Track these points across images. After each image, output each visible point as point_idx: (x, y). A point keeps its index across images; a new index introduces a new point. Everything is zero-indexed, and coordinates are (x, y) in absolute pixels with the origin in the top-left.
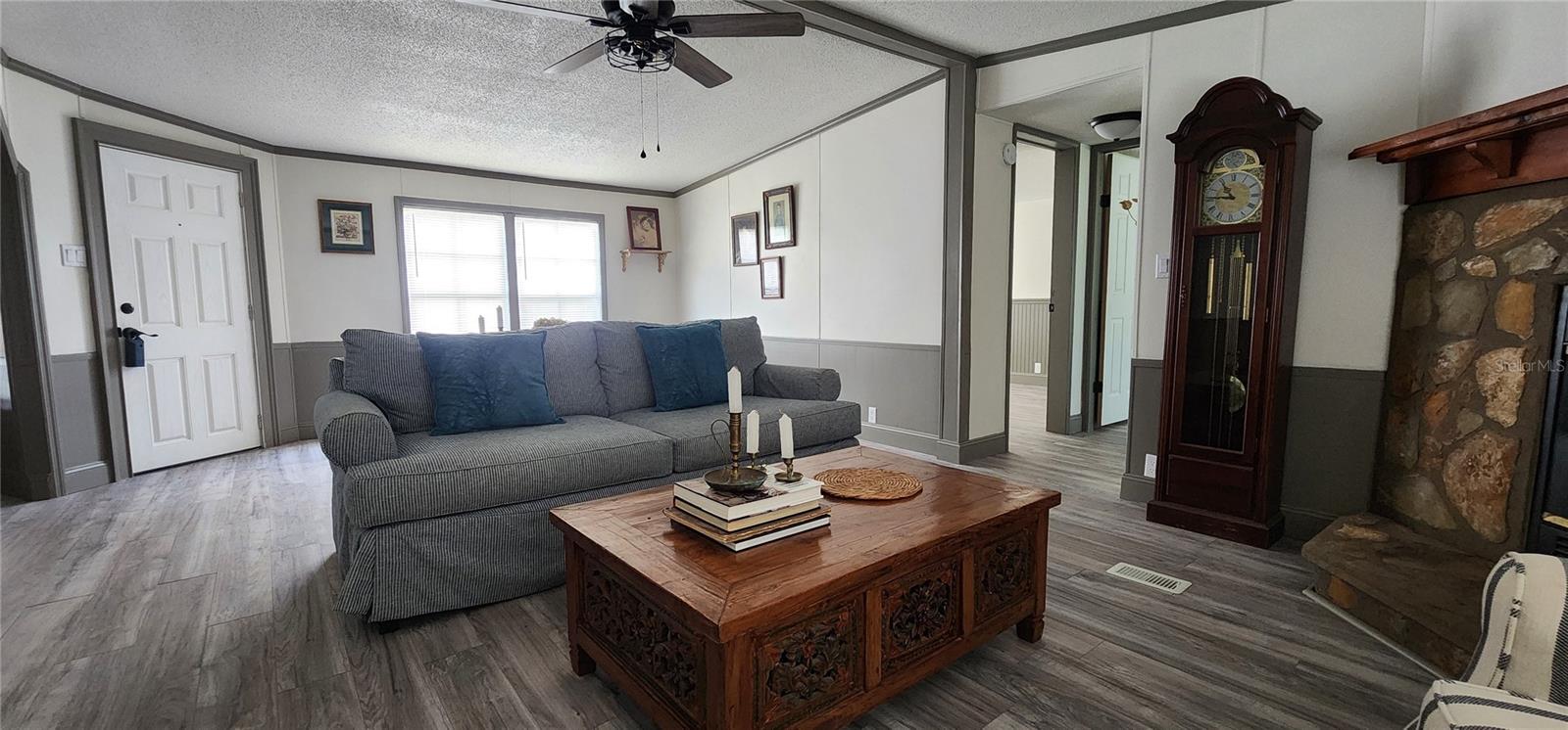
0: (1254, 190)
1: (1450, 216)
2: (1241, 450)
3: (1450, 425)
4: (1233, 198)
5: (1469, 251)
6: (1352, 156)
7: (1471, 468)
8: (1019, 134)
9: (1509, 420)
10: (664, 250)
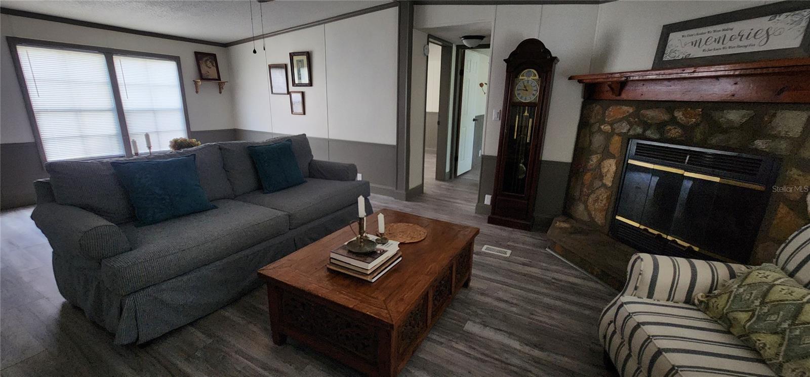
0: (535, 88)
1: (598, 107)
2: (523, 194)
3: (591, 184)
4: (527, 90)
5: (603, 122)
6: (570, 78)
7: (596, 200)
8: (430, 40)
9: (610, 184)
10: (222, 80)
